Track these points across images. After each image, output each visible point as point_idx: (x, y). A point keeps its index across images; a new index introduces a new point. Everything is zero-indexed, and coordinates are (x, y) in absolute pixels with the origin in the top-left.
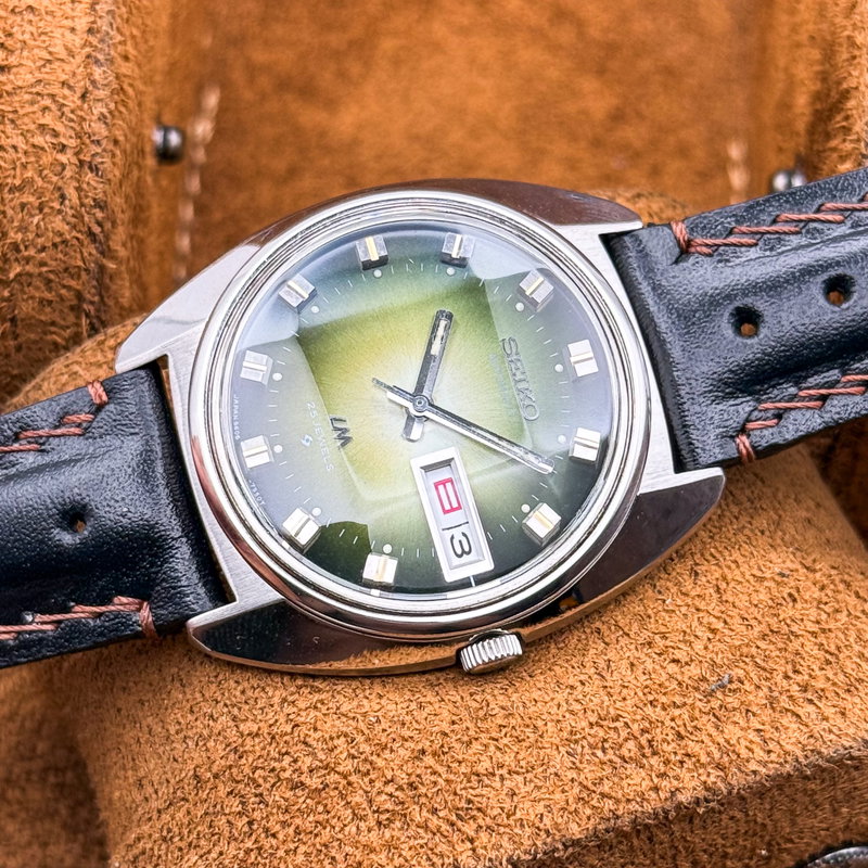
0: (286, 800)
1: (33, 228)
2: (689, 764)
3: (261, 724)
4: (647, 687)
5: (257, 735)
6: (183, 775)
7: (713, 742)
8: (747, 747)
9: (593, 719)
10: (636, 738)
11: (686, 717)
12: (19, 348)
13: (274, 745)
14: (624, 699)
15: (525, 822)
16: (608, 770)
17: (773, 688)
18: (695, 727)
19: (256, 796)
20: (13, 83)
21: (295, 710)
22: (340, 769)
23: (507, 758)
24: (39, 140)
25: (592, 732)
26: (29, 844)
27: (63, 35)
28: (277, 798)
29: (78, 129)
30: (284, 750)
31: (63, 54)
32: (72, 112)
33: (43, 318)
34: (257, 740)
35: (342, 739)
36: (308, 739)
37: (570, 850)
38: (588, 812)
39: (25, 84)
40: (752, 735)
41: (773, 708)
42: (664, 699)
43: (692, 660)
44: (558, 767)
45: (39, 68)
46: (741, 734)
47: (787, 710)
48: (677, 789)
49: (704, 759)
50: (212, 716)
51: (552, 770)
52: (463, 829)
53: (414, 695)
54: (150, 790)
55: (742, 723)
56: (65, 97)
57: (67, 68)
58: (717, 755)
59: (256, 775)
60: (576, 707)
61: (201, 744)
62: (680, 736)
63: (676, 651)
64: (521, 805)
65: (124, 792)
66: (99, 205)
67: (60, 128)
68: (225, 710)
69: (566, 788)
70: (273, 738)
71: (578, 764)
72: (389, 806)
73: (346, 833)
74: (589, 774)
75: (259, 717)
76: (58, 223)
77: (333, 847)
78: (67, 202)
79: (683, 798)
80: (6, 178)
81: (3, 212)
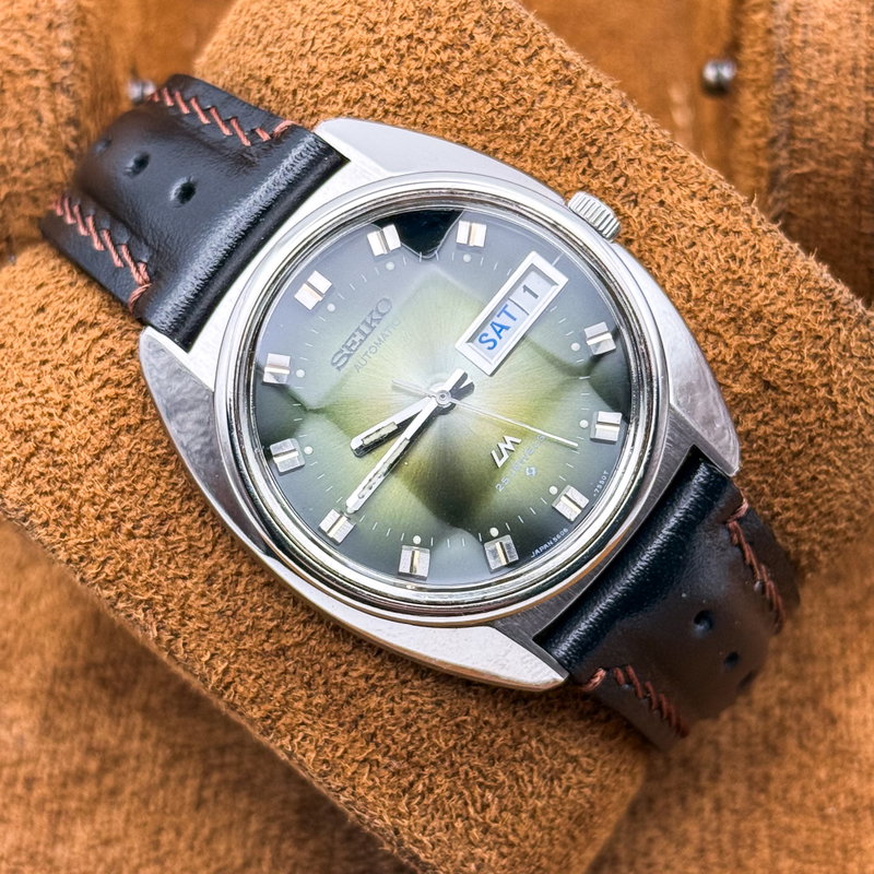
1: (16, 150)
29: (48, 56)
56: (32, 29)
66: (73, 123)
67: (31, 57)
78: (44, 125)
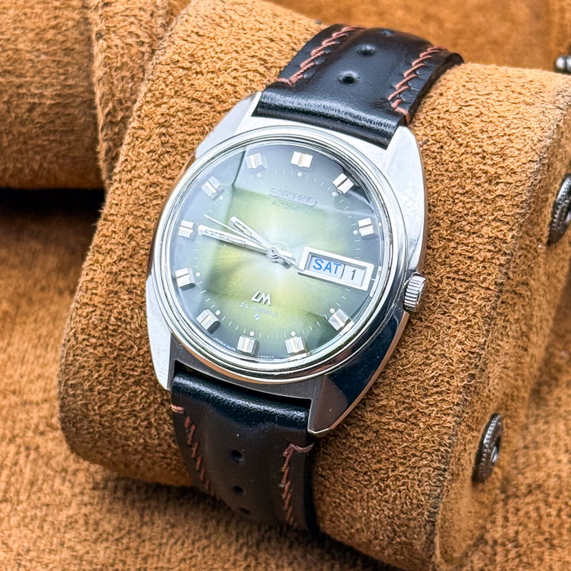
20: (113, 11)
24: (129, 41)
29: (150, 33)
32: (146, 23)
39: (119, 11)
56: (141, 16)
67: (140, 33)
80: (113, 63)
81: (112, 83)
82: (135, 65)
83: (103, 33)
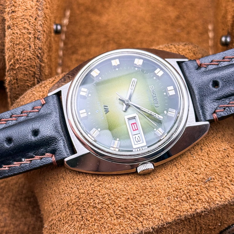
0: (92, 211)
1: (22, 55)
2: (200, 202)
3: (85, 190)
4: (188, 181)
5: (84, 193)
6: (64, 203)
7: (206, 196)
8: (215, 197)
9: (174, 189)
10: (186, 195)
11: (199, 189)
12: (18, 87)
13: (88, 196)
14: (182, 184)
15: (156, 217)
16: (178, 203)
17: (223, 181)
18: (202, 192)
19: (84, 210)
20: (16, 16)
21: (94, 186)
22: (106, 203)
23: (151, 200)
24: (24, 31)
25: (174, 193)
26: (22, 218)
27: (30, 2)
28: (89, 211)
29: (34, 28)
30: (91, 198)
31: (30, 8)
32: (33, 23)
33: (25, 79)
34: (84, 195)
35: (107, 195)
36: (97, 195)
37: (168, 225)
38: (173, 215)
39: (20, 16)
40: (217, 194)
41: (222, 186)
42: (193, 184)
43: (201, 173)
44: (165, 202)
45: (23, 12)
46: (214, 193)
47: (226, 187)
48: (197, 209)
49: (204, 200)
50: (72, 188)
51: (163, 203)
52: (139, 219)
53: (126, 182)
54: (55, 207)
55: (214, 191)
56: (30, 19)
57: (31, 11)
58: (207, 199)
59: (84, 204)
60: (170, 186)
61: (69, 195)
62: (198, 194)
63: (196, 171)
64: (155, 213)
65: (48, 207)
66: (40, 49)
67: (29, 28)
68: (75, 186)
69: (167, 208)
70: (88, 194)
71: (170, 202)
72: (119, 213)
73: (108, 220)
74: (173, 204)
75: (84, 188)
76: (29, 54)
77: (105, 224)
78: (31, 48)
79: (198, 211)
80: (15, 41)
81: (14, 51)
82: (25, 43)
83: (11, 26)
